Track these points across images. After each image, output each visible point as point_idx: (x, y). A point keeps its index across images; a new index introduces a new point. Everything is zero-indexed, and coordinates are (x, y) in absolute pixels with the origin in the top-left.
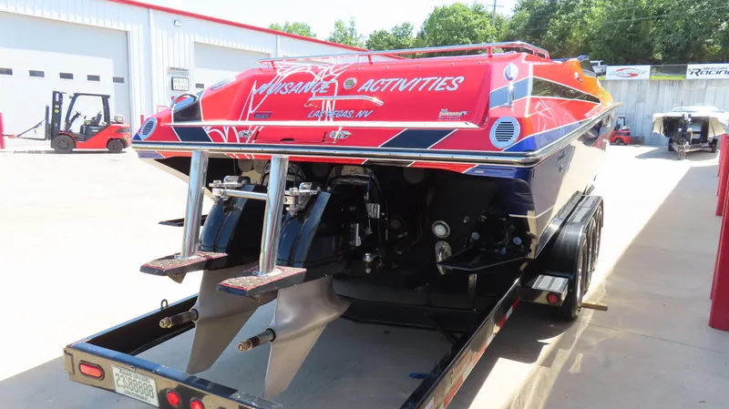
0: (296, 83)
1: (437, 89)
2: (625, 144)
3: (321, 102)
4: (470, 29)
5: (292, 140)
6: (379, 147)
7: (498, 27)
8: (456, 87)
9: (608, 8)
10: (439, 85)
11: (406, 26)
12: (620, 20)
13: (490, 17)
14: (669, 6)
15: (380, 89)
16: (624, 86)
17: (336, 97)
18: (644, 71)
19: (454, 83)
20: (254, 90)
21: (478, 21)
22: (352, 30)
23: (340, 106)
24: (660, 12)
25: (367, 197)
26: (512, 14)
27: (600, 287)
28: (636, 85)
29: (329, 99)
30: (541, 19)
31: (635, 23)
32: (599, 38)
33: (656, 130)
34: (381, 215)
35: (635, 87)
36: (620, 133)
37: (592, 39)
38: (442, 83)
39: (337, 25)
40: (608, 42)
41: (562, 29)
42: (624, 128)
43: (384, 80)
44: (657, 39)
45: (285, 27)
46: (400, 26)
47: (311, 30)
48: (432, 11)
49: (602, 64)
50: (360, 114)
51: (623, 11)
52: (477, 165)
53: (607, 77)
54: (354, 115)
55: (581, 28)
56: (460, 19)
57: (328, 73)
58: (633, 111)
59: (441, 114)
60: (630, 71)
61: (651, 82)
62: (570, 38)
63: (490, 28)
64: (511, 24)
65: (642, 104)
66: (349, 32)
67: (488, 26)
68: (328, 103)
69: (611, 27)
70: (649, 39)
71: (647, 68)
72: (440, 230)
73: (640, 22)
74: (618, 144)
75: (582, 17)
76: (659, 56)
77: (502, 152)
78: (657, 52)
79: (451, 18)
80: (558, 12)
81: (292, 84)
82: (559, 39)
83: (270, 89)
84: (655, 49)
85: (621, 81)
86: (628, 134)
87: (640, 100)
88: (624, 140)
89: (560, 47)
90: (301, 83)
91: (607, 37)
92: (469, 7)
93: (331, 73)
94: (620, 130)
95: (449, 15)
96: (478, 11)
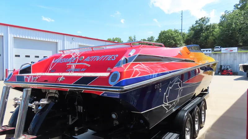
0: (66, 58)
1: (108, 60)
2: (231, 75)
3: (71, 65)
4: (173, 38)
5: (47, 81)
6: (72, 84)
7: (184, 36)
8: (115, 58)
9: (221, 29)
10: (109, 58)
11: (152, 37)
12: (225, 33)
13: (181, 33)
14: (243, 27)
15: (90, 60)
16: (228, 55)
17: (76, 64)
18: (235, 49)
19: (114, 57)
20: (53, 61)
21: (176, 35)
22: (135, 39)
23: (77, 67)
24: (240, 29)
25: (76, 103)
26: (188, 32)
27: (203, 135)
28: (233, 54)
29: (74, 64)
30: (198, 33)
31: (231, 33)
32: (219, 39)
33: (241, 70)
34: (83, 110)
35: (232, 55)
36: (228, 71)
37: (216, 39)
38: (111, 58)
39: (130, 38)
40: (222, 40)
41: (205, 37)
42: (230, 69)
43: (92, 57)
44: (240, 38)
45: (113, 39)
46: (150, 37)
47: (121, 40)
48: (160, 33)
49: (220, 47)
50: (82, 70)
51: (227, 30)
52: (104, 92)
53: (222, 52)
54: (80, 70)
55: (212, 35)
56: (170, 34)
57: (77, 55)
58: (233, 63)
59: (108, 69)
60: (230, 50)
61: (239, 53)
62: (208, 39)
63: (180, 37)
64: (188, 35)
65: (235, 61)
66: (134, 40)
67: (180, 36)
68: (74, 65)
69: (223, 35)
70: (237, 39)
71: (236, 48)
72: (114, 116)
73: (233, 33)
74: (228, 75)
75: (212, 32)
76: (241, 44)
77: (112, 86)
78: (240, 43)
79: (167, 34)
80: (204, 31)
81: (65, 59)
82: (205, 40)
83: (58, 61)
84: (239, 42)
85: (227, 53)
86: (232, 71)
87: (234, 60)
88: (230, 74)
89: (205, 42)
90: (67, 59)
91: (222, 38)
92: (173, 30)
93: (78, 55)
94: (228, 70)
95: (166, 33)
96: (176, 31)
